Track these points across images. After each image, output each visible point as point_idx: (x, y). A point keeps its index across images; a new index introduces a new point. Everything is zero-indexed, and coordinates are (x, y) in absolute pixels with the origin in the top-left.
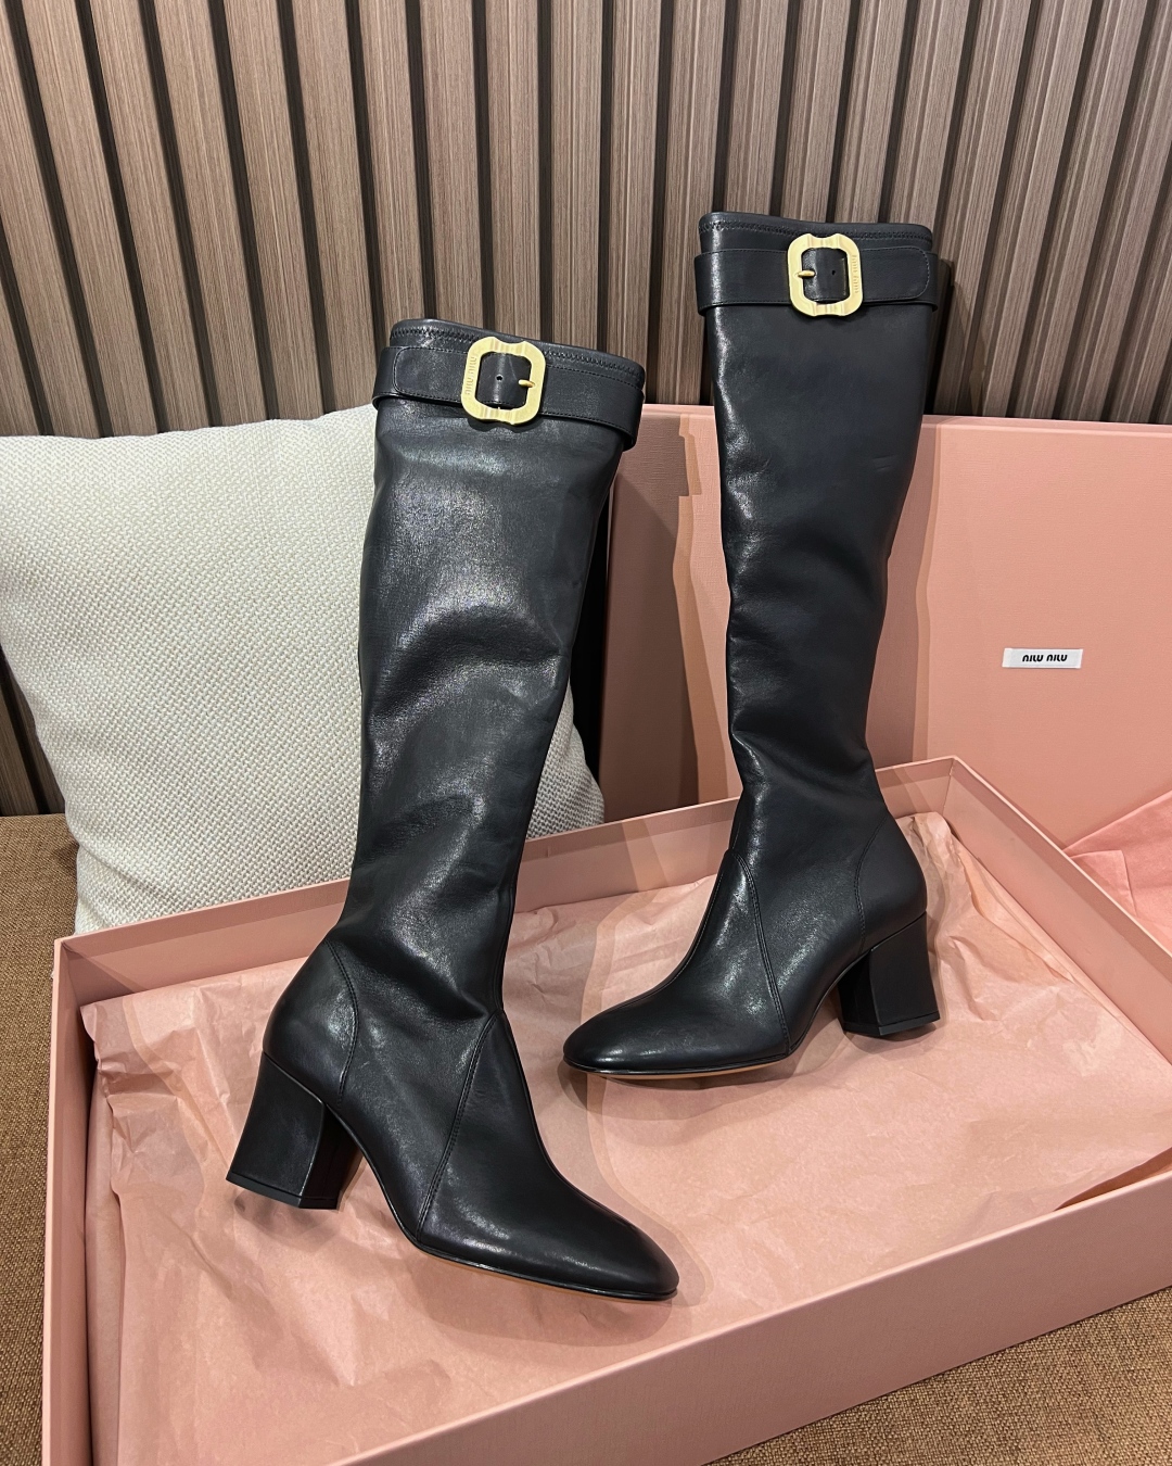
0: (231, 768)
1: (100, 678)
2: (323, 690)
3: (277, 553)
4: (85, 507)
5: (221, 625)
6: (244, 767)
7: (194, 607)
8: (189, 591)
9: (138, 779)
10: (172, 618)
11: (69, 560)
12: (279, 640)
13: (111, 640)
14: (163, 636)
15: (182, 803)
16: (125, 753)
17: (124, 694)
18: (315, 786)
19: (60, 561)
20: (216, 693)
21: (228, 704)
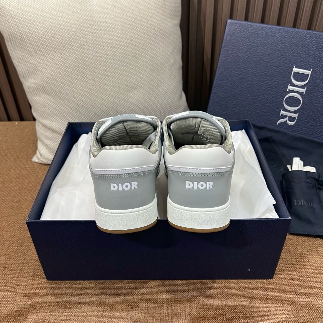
0: (83, 97)
1: (43, 69)
2: (110, 73)
3: (96, 29)
4: (37, 14)
5: (79, 52)
6: (87, 97)
7: (71, 46)
8: (70, 41)
9: (55, 101)
10: (65, 50)
11: (33, 31)
12: (97, 57)
13: (46, 57)
14: (62, 55)
15: (68, 108)
16: (51, 93)
17: (50, 74)
18: (107, 104)
19: (30, 31)
20: (78, 74)
21: (81, 77)
